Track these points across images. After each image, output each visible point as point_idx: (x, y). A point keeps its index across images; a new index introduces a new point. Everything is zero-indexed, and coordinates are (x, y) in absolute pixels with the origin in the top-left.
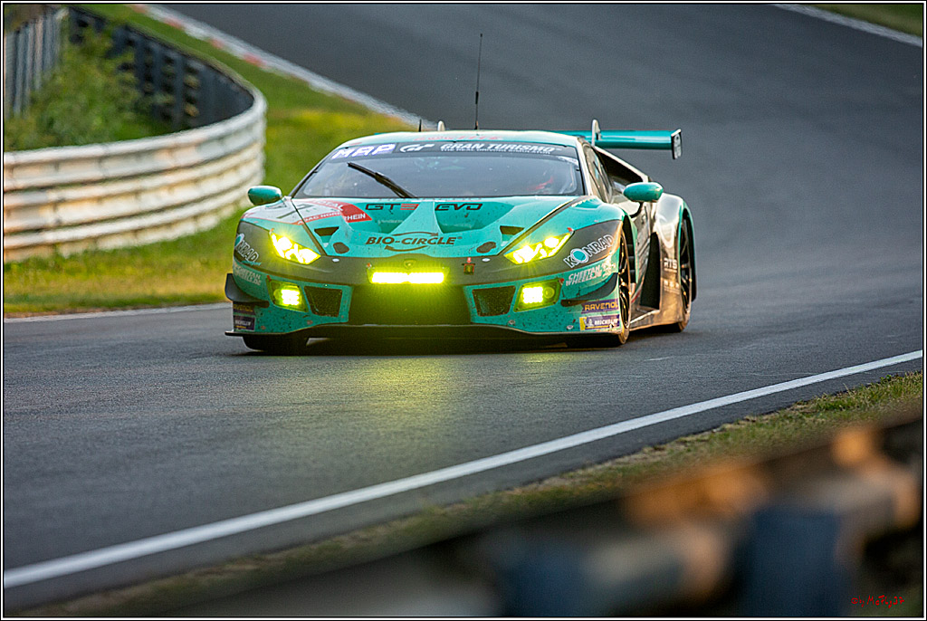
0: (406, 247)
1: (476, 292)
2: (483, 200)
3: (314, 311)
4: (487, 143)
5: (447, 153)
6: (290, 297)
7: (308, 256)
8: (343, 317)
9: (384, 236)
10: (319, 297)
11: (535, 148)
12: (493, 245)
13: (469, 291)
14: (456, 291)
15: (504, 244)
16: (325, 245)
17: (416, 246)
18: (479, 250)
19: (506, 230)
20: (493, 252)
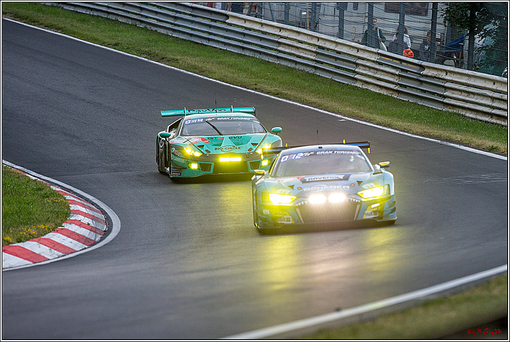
0: (227, 150)
1: (250, 163)
2: (241, 135)
3: (202, 170)
4: (230, 117)
5: (220, 121)
6: (194, 166)
7: (198, 154)
8: (212, 172)
9: (219, 147)
10: (204, 166)
11: (244, 118)
12: (251, 149)
13: (248, 162)
14: (245, 163)
15: (254, 149)
16: (202, 150)
17: (230, 150)
18: (248, 150)
19: (254, 144)
20: (252, 151)
